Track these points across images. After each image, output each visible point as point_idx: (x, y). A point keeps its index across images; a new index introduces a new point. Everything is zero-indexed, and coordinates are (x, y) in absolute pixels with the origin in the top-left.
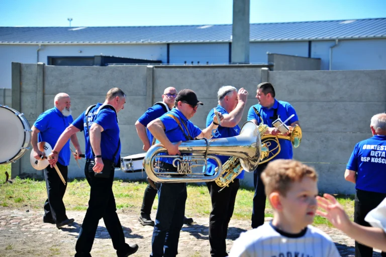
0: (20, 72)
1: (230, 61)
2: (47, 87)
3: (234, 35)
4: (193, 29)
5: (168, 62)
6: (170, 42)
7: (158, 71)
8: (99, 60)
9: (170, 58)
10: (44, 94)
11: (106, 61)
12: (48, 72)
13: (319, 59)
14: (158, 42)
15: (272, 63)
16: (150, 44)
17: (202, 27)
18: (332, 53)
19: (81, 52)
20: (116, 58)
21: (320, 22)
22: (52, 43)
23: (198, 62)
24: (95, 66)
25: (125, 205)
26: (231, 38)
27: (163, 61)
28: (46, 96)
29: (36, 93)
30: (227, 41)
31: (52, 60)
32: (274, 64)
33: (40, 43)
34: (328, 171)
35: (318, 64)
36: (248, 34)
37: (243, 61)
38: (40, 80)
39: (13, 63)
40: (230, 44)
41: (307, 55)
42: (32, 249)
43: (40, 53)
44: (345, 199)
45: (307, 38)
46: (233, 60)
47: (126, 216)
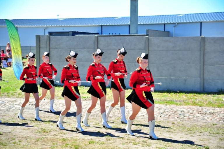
0: (39, 39)
1: (129, 33)
2: (51, 45)
3: (131, 21)
4: (113, 19)
5: (102, 34)
6: (103, 25)
7: (100, 38)
8: (71, 33)
9: (103, 32)
10: (50, 49)
11: (74, 33)
12: (51, 39)
13: (169, 32)
14: (97, 25)
15: (148, 34)
16: (94, 26)
17: (117, 18)
18: (174, 29)
19: (63, 30)
20: (79, 32)
21: (169, 15)
22: (51, 26)
23: (115, 34)
24: (69, 36)
25: (86, 97)
26: (130, 23)
27: (99, 33)
28: (51, 49)
29: (46, 48)
30: (128, 24)
31: (51, 33)
32: (149, 34)
33: (45, 26)
34: (175, 81)
35: (168, 34)
36: (137, 21)
37: (135, 33)
38: (48, 42)
39: (36, 35)
40: (129, 25)
41: (163, 30)
42: (48, 116)
43: (45, 30)
44: (182, 93)
45: (163, 23)
46: (130, 33)
47: (87, 102)
